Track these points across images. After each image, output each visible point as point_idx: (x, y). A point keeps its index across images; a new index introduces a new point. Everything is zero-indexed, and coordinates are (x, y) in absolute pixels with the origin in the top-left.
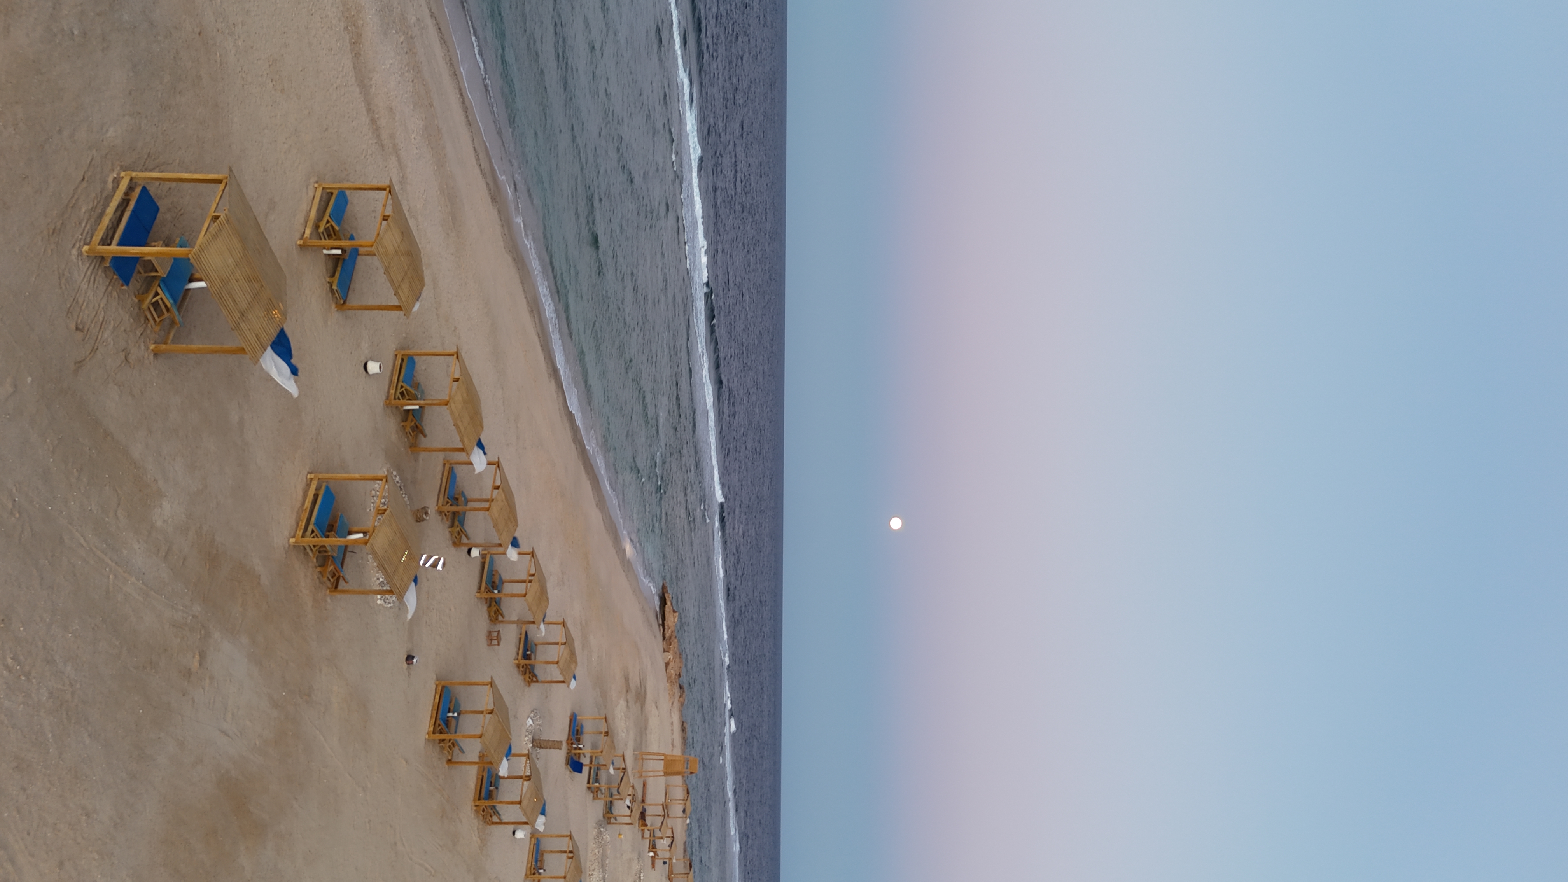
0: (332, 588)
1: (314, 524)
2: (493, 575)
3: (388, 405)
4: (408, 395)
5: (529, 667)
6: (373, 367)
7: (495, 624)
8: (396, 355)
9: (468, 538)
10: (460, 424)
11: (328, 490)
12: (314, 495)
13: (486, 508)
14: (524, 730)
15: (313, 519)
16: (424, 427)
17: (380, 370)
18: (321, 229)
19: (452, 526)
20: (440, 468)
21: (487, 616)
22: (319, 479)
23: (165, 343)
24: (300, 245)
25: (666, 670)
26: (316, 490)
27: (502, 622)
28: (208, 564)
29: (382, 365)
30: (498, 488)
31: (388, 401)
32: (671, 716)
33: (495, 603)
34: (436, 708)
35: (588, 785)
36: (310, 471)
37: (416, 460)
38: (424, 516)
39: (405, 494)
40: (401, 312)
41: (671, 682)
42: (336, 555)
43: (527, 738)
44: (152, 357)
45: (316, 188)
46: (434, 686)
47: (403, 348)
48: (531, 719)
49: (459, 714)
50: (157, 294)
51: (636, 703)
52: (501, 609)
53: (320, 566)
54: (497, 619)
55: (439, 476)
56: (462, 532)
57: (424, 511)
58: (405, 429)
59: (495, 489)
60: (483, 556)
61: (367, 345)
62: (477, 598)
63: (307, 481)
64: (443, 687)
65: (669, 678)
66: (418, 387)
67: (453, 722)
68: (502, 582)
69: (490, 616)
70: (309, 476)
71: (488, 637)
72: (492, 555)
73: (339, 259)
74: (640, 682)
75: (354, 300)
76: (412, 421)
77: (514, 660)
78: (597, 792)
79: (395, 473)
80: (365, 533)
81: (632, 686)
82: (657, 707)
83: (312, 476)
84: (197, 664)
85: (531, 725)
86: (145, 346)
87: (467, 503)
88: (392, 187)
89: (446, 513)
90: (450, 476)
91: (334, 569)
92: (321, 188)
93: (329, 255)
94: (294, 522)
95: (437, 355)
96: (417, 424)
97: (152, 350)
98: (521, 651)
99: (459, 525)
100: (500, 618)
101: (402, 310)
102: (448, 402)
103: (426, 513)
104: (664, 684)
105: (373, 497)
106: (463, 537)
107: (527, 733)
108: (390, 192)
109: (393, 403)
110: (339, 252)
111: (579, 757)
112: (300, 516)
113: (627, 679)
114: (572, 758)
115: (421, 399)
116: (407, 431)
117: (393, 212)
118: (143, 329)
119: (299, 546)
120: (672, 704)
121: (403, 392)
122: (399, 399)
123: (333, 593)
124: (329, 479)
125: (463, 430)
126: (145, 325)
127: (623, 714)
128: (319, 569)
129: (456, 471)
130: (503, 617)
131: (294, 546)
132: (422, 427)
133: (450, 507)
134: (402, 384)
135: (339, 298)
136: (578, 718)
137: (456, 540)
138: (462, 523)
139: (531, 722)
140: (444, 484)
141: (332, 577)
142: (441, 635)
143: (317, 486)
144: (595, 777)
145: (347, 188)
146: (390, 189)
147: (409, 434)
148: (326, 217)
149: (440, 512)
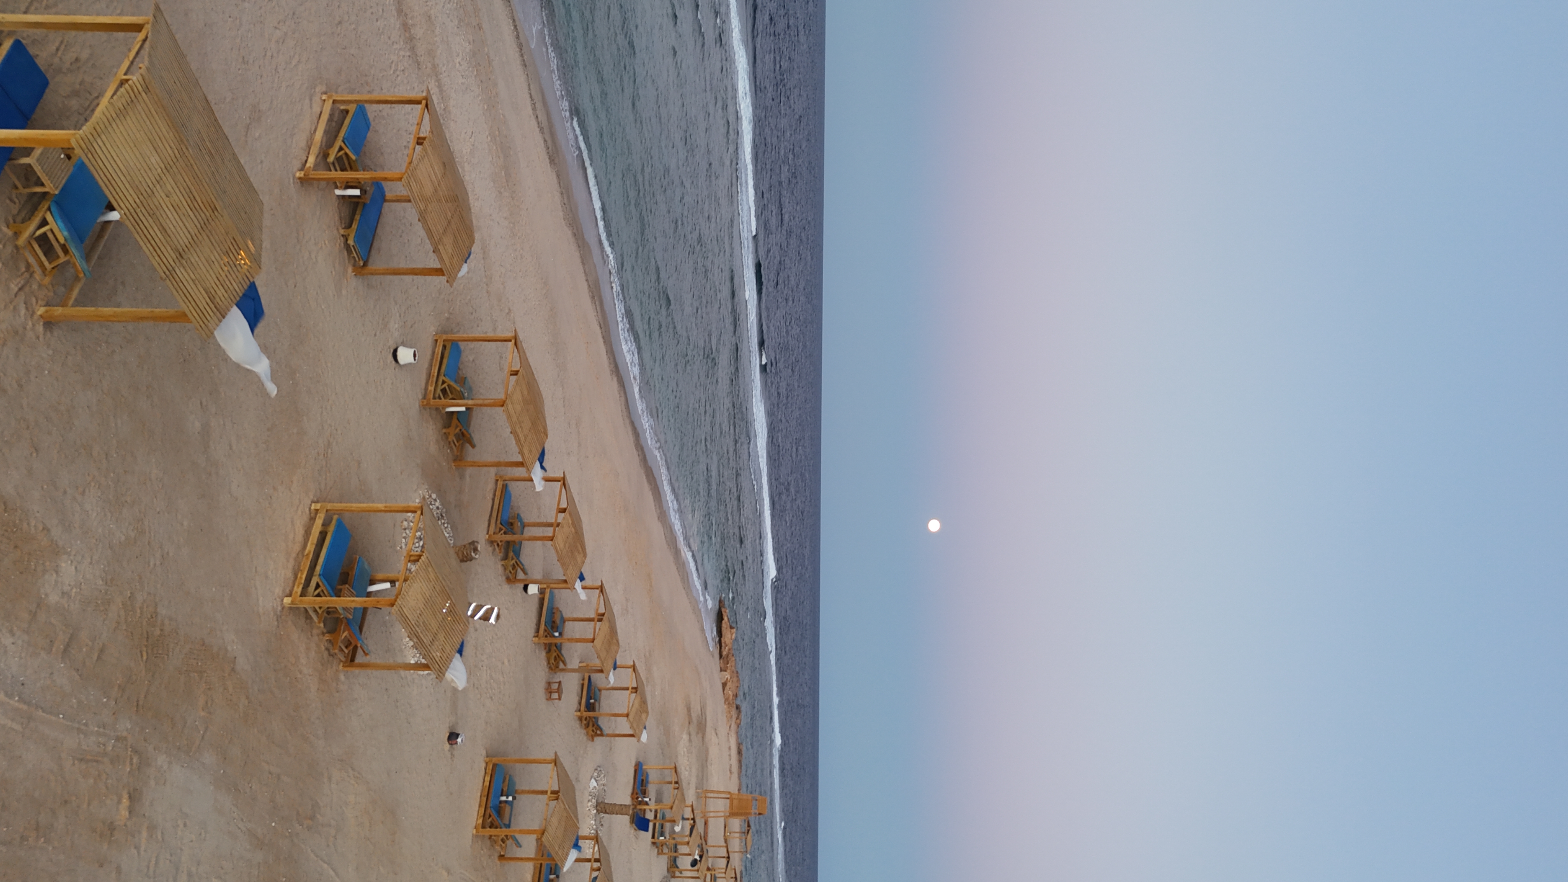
0: (345, 662)
1: (320, 575)
2: (554, 613)
3: (425, 405)
4: (452, 393)
5: (594, 720)
6: (405, 355)
7: (555, 673)
8: (436, 341)
9: (525, 573)
10: (519, 431)
11: (340, 524)
12: (321, 533)
13: (549, 537)
14: (587, 794)
15: (318, 568)
16: (473, 435)
17: (415, 360)
18: (331, 159)
19: (505, 558)
20: (491, 486)
21: (546, 664)
22: (327, 511)
23: (64, 305)
24: (300, 178)
25: (724, 691)
26: (323, 525)
27: (563, 670)
28: (145, 654)
29: (416, 353)
30: (563, 511)
31: (425, 401)
32: (728, 740)
33: (555, 648)
34: (486, 793)
35: (653, 840)
36: (315, 499)
37: (462, 477)
38: (473, 554)
39: (448, 523)
40: (444, 277)
41: (729, 704)
42: (351, 617)
43: (590, 804)
44: (40, 328)
45: (324, 100)
46: (484, 765)
47: (445, 332)
48: (595, 779)
49: (514, 798)
50: (44, 223)
51: (698, 733)
52: (563, 656)
53: (329, 632)
54: (558, 667)
55: (489, 496)
56: (518, 565)
57: (472, 547)
58: (447, 438)
59: (560, 512)
60: (542, 592)
61: (396, 326)
62: (534, 643)
63: (310, 513)
64: (495, 765)
65: (726, 700)
66: (464, 383)
67: (508, 808)
68: (564, 621)
69: (549, 663)
70: (313, 507)
71: (547, 689)
72: (553, 590)
73: (358, 203)
74: (701, 710)
75: (377, 262)
76: (457, 427)
77: (576, 711)
78: (662, 846)
79: (434, 496)
80: (393, 582)
81: (694, 715)
82: (717, 734)
83: (318, 506)
84: (125, 813)
85: (595, 787)
86: (27, 308)
87: (523, 528)
88: (429, 99)
89: (499, 542)
90: (504, 494)
91: (348, 635)
92: (331, 101)
93: (343, 197)
94: (290, 574)
95: (489, 341)
96: (463, 430)
97: (41, 316)
98: (584, 701)
99: (514, 557)
100: (561, 666)
101: (443, 275)
102: (504, 402)
103: (476, 550)
104: (722, 707)
105: (405, 529)
106: (519, 570)
107: (590, 797)
108: (427, 106)
109: (431, 403)
110: (356, 192)
111: (644, 813)
112: (300, 563)
113: (689, 710)
114: (637, 814)
115: (468, 399)
116: (449, 440)
117: (432, 132)
118: (22, 282)
119: (298, 608)
120: (730, 727)
121: (445, 388)
122: (440, 398)
123: (349, 669)
124: (341, 510)
125: (522, 439)
126: (27, 275)
127: (685, 750)
128: (327, 637)
129: (510, 488)
130: (565, 664)
131: (290, 608)
132: (470, 434)
133: (503, 535)
134: (444, 378)
135: (357, 259)
136: (644, 767)
137: (510, 574)
138: (517, 554)
139: (595, 784)
140: (496, 506)
141: (346, 647)
142: (491, 698)
143: (324, 520)
144: (660, 830)
145: (366, 101)
146: (426, 103)
147: (453, 444)
148: (339, 143)
149: (491, 542)
